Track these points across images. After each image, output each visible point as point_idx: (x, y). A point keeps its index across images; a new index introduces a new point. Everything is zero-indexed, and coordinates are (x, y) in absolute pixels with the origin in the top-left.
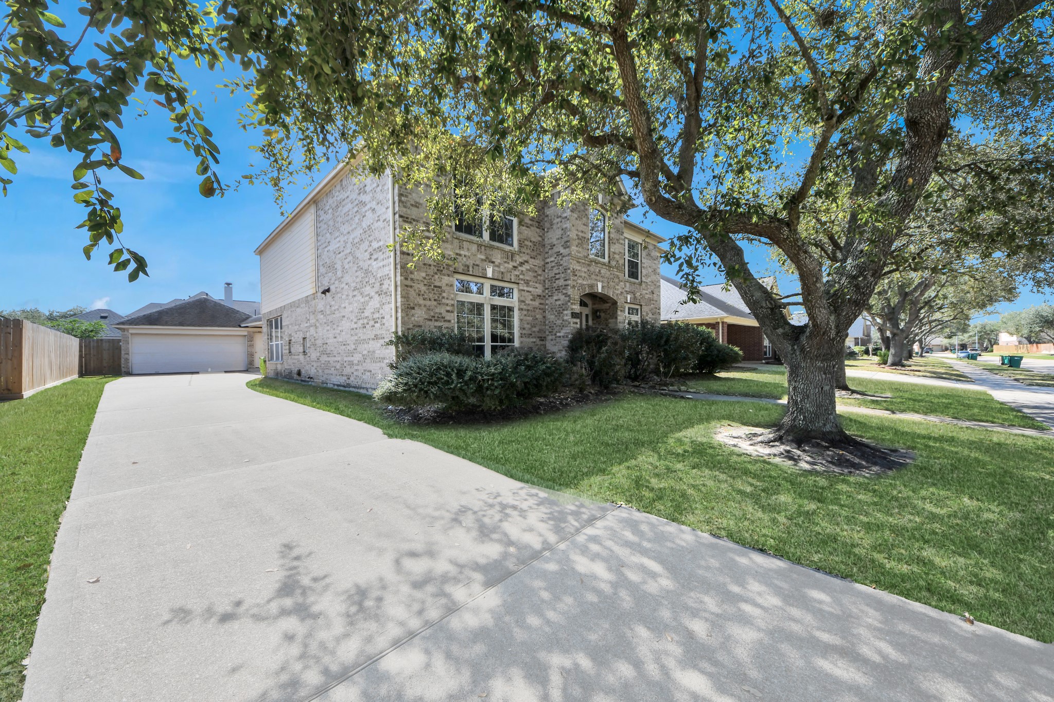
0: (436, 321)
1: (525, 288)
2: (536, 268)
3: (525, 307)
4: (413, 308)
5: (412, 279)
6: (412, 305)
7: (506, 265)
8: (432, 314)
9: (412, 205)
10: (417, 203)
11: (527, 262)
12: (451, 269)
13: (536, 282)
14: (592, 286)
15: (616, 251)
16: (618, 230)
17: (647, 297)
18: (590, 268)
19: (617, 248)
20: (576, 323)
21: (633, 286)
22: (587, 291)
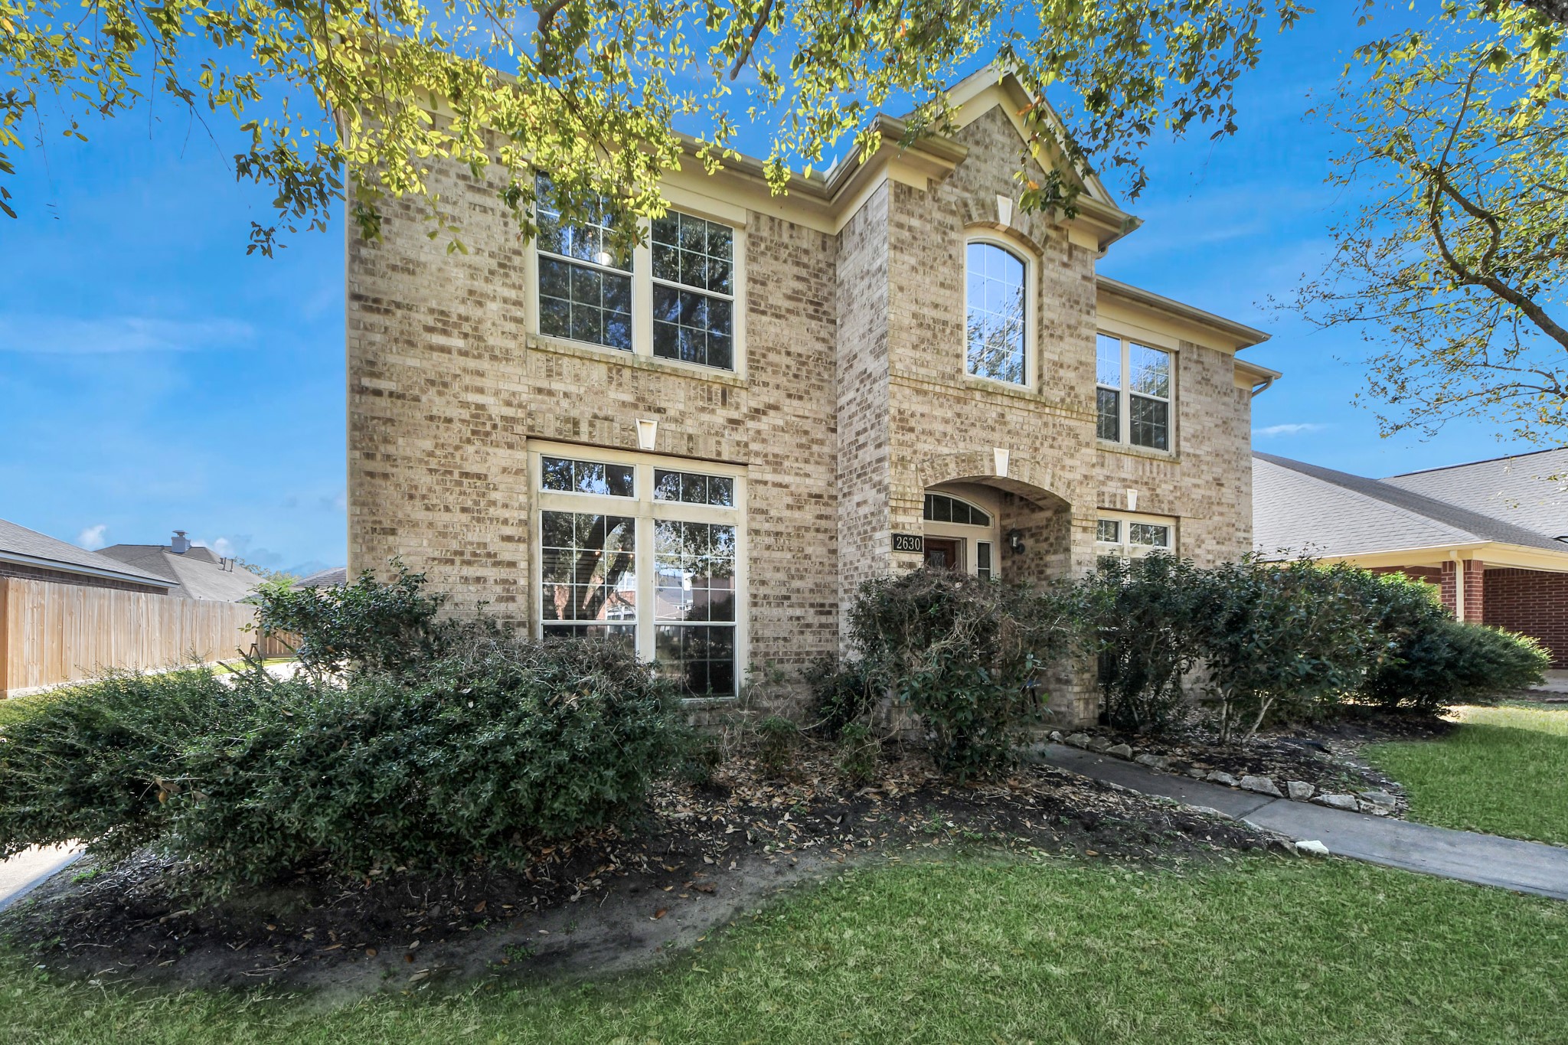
0: (469, 563)
1: (769, 477)
2: (807, 425)
3: (767, 526)
4: (393, 532)
5: (388, 458)
6: (387, 524)
7: (705, 417)
8: (455, 545)
9: (394, 268)
10: (408, 261)
11: (776, 408)
12: (520, 429)
13: (807, 461)
14: (970, 460)
15: (1066, 359)
16: (1073, 300)
17: (1197, 495)
18: (965, 409)
19: (1069, 350)
20: (911, 566)
21: (1147, 466)
22: (953, 472)
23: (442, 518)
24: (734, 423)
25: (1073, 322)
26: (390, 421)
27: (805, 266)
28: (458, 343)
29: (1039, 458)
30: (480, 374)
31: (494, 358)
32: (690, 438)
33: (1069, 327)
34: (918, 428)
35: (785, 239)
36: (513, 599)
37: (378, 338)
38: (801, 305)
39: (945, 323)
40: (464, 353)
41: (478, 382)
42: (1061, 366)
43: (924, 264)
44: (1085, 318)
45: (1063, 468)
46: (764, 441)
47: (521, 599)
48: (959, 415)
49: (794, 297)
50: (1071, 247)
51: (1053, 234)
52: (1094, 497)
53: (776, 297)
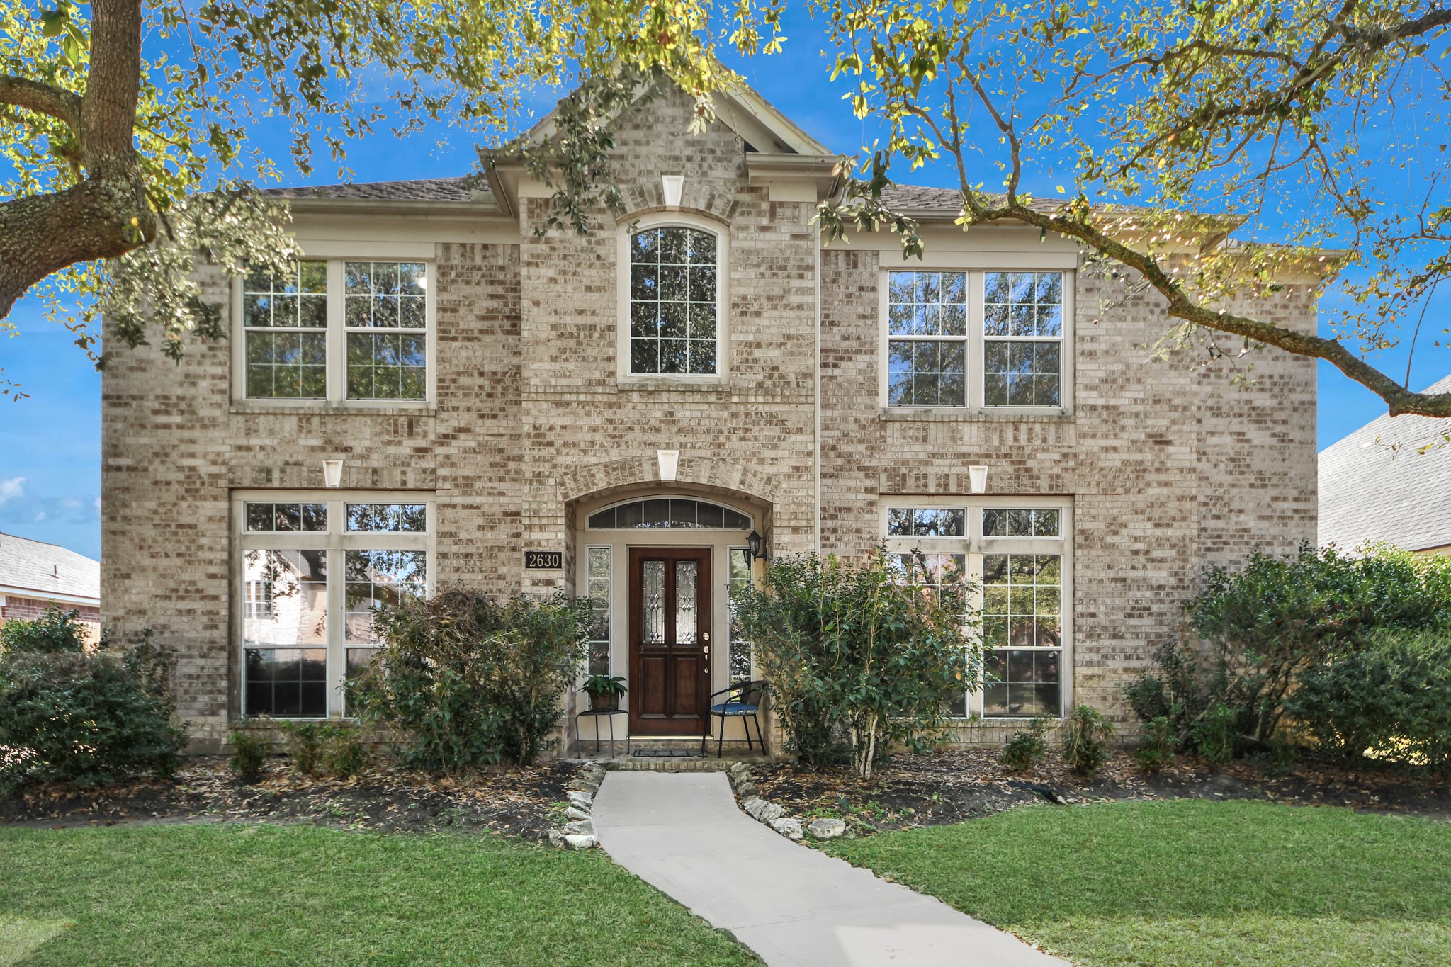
0: (182, 598)
1: (458, 500)
2: (503, 443)
3: (455, 549)
4: (128, 576)
5: (125, 518)
6: (124, 570)
7: (391, 450)
8: (172, 585)
9: (131, 369)
10: (141, 361)
11: (466, 430)
12: (223, 483)
13: (501, 480)
14: (625, 466)
15: (765, 337)
16: (776, 268)
17: (1113, 460)
18: (620, 414)
19: (771, 324)
20: (549, 583)
21: (1009, 433)
22: (601, 482)
23: (163, 563)
24: (421, 451)
25: (777, 291)
26: (126, 490)
27: (501, 283)
28: (176, 419)
29: (724, 454)
30: (193, 442)
31: (204, 426)
32: (375, 471)
33: (770, 299)
34: (559, 442)
35: (478, 261)
36: (215, 627)
37: (119, 426)
38: (496, 324)
39: (593, 328)
40: (180, 427)
41: (192, 448)
42: (759, 346)
43: (564, 273)
44: (796, 283)
45: (761, 462)
46: (453, 465)
47: (223, 628)
48: (611, 421)
49: (489, 316)
50: (773, 206)
51: (746, 198)
52: (813, 492)
53: (469, 321)
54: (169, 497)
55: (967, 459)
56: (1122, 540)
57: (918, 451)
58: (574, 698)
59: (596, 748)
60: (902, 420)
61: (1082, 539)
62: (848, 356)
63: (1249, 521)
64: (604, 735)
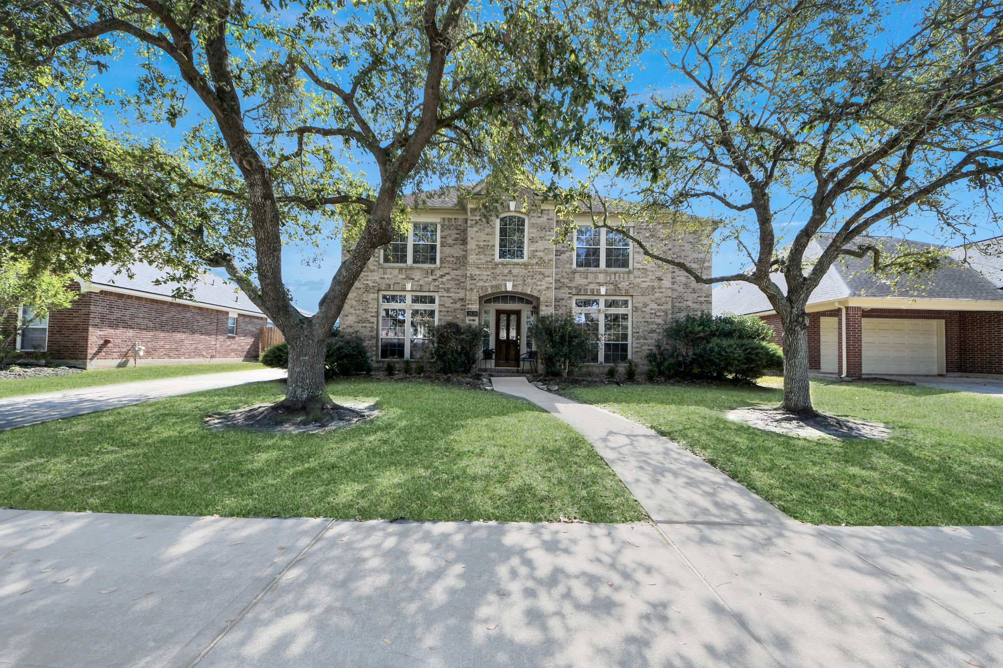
0: (363, 323)
1: (445, 295)
2: (459, 278)
3: (445, 309)
7: (426, 279)
11: (448, 274)
12: (377, 288)
13: (459, 289)
14: (497, 286)
15: (539, 249)
16: (542, 228)
17: (645, 285)
18: (495, 271)
19: (540, 245)
20: (474, 320)
21: (613, 276)
22: (490, 291)
23: (358, 312)
24: (435, 280)
25: (542, 235)
27: (461, 230)
29: (526, 283)
32: (422, 285)
33: (540, 237)
34: (478, 279)
35: (453, 223)
36: (372, 332)
39: (488, 245)
42: (537, 251)
43: (480, 229)
44: (548, 233)
45: (537, 285)
46: (444, 284)
47: (374, 332)
48: (493, 273)
49: (456, 239)
50: (542, 211)
51: (534, 208)
52: (552, 294)
53: (450, 241)
54: (360, 292)
55: (600, 284)
56: (647, 310)
57: (585, 282)
58: (480, 354)
59: (486, 370)
60: (580, 272)
61: (635, 309)
62: (563, 252)
63: (690, 303)
64: (488, 367)
